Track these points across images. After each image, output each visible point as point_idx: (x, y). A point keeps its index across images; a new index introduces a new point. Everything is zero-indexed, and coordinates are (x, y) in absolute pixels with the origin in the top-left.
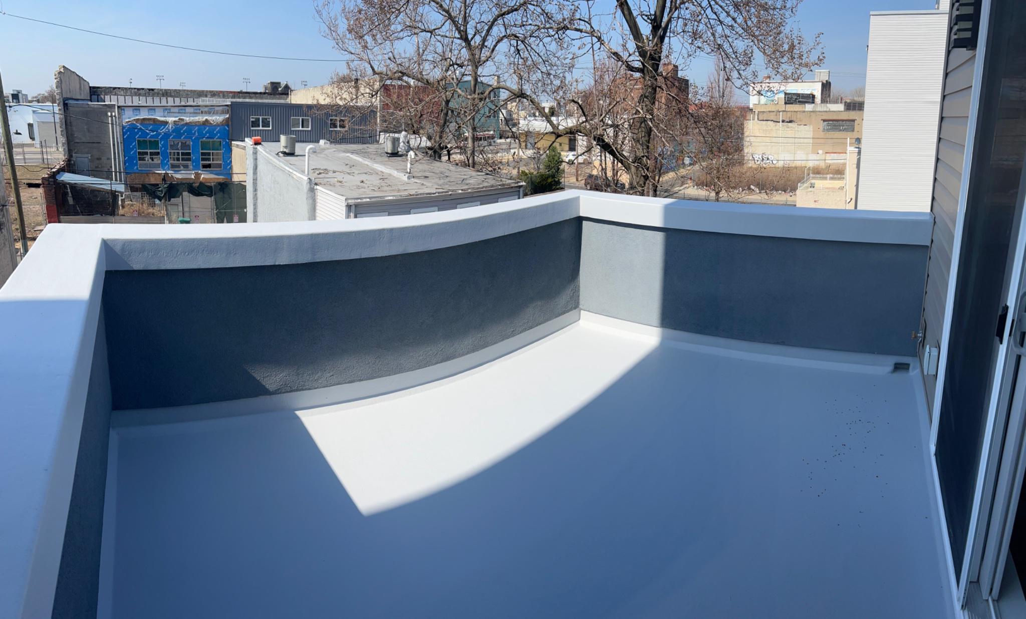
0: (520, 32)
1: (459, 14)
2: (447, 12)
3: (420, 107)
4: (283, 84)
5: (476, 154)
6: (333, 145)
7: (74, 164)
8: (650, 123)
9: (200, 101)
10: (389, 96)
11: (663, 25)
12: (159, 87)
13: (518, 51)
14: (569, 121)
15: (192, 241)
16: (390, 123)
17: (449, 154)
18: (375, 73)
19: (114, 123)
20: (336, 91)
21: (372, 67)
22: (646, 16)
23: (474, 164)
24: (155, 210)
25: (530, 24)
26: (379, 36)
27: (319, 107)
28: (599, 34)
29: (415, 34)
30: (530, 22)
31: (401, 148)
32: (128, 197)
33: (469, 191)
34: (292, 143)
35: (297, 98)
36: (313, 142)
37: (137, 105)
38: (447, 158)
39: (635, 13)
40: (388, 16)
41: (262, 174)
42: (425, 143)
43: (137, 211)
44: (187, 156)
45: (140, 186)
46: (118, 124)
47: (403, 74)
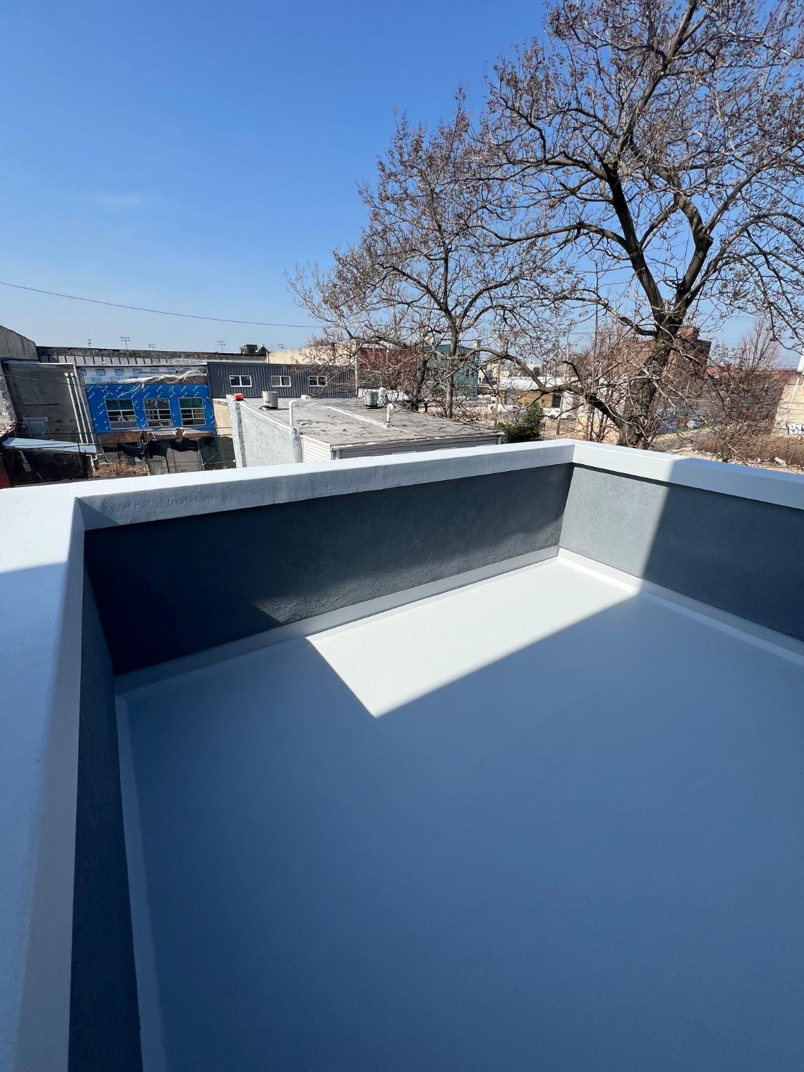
0: (508, 303)
1: (439, 289)
2: (426, 287)
3: (398, 367)
4: (260, 347)
5: (453, 406)
6: (314, 399)
7: (27, 428)
8: (656, 384)
9: (174, 362)
10: (367, 357)
11: (693, 288)
12: (125, 348)
13: (505, 319)
14: (558, 379)
15: (184, 489)
16: (369, 380)
17: (426, 407)
18: (352, 337)
19: (74, 383)
20: (314, 352)
21: (349, 333)
22: (671, 281)
23: (451, 415)
24: (136, 469)
25: (522, 296)
26: (354, 307)
27: (298, 367)
28: (607, 302)
29: (391, 305)
30: (521, 294)
31: (380, 401)
32: (101, 458)
33: (447, 437)
34: (274, 399)
35: (273, 359)
36: (294, 397)
37: (101, 365)
38: (424, 410)
39: (656, 280)
40: (364, 290)
41: (247, 427)
42: (403, 397)
43: (114, 471)
44: (165, 414)
45: (116, 446)
46: (78, 384)
47: (381, 339)
